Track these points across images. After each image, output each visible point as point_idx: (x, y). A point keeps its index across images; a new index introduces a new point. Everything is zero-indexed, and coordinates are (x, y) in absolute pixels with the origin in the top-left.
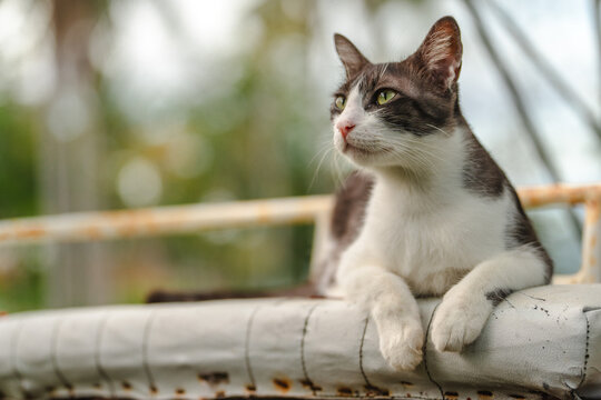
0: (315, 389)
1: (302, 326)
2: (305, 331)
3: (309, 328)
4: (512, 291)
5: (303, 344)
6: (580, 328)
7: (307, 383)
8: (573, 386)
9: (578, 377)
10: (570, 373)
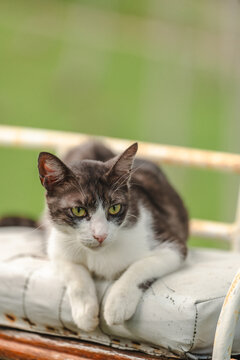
0: (31, 324)
1: (24, 284)
2: (26, 287)
3: (29, 286)
4: (155, 280)
5: (24, 295)
6: (192, 315)
7: (27, 320)
8: (186, 350)
9: (188, 345)
10: (184, 342)
